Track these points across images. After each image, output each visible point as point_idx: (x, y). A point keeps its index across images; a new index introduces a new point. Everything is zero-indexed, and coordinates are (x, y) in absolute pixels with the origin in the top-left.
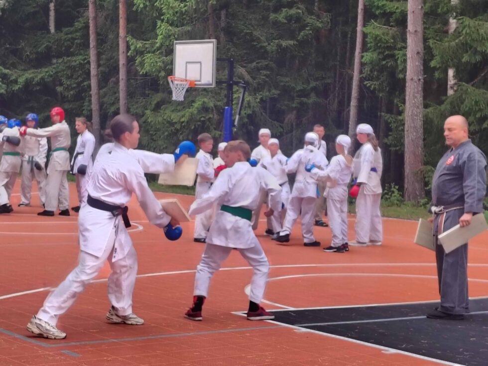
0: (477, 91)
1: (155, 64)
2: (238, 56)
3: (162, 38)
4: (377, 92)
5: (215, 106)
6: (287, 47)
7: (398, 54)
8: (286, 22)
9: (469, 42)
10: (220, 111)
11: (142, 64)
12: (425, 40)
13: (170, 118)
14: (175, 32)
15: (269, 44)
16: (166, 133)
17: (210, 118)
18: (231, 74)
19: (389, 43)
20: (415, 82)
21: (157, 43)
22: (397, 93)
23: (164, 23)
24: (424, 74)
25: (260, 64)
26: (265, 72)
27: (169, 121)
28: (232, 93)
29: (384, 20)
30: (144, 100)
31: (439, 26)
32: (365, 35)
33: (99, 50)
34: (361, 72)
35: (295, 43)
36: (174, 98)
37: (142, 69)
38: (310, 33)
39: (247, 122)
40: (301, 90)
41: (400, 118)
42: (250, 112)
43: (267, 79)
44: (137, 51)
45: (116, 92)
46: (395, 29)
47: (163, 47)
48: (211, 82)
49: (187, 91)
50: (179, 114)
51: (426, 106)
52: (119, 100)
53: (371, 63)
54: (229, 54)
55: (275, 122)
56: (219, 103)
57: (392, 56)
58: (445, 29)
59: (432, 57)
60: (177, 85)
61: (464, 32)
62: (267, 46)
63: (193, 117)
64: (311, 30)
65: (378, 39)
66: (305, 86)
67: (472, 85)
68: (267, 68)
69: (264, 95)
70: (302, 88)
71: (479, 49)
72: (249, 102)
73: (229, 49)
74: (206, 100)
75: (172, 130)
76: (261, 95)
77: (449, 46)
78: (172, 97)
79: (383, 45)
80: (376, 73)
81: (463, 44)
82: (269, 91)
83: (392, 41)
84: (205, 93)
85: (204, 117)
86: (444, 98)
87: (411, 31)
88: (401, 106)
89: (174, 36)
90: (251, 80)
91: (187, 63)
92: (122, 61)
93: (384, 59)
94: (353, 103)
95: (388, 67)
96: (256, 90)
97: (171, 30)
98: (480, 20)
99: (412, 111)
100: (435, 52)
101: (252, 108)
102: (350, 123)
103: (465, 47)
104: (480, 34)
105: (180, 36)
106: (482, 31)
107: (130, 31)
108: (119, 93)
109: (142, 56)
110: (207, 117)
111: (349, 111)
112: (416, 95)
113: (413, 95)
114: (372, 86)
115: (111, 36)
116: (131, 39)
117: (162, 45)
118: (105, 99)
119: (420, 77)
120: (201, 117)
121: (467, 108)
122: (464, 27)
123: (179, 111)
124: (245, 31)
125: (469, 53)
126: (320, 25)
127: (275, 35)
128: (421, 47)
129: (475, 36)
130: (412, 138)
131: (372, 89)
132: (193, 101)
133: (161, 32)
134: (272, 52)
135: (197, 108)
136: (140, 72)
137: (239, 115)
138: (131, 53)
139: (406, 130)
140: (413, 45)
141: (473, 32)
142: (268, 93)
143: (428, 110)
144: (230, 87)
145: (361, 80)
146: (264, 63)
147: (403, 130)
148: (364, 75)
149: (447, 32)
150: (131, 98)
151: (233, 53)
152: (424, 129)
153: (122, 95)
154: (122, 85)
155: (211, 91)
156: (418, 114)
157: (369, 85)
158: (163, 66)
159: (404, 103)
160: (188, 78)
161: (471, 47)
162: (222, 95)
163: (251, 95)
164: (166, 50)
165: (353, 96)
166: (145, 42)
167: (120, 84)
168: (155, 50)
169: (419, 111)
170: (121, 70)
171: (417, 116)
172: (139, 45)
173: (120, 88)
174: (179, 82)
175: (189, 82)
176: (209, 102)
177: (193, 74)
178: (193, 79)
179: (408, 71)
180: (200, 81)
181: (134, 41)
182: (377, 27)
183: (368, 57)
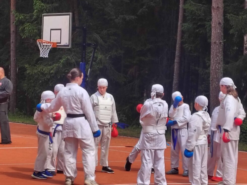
3: (37, 12)
6: (130, 20)
7: (207, 25)
11: (23, 30)
12: (225, 13)
13: (43, 71)
14: (47, 7)
16: (40, 82)
19: (201, 16)
20: (218, 45)
21: (34, 15)
24: (224, 39)
25: (110, 32)
26: (113, 37)
27: (42, 73)
30: (29, 57)
31: (237, 4)
32: (184, 10)
34: (182, 37)
35: (136, 17)
36: (41, 56)
37: (23, 35)
38: (146, 11)
41: (207, 71)
43: (115, 43)
45: (9, 52)
46: (205, 6)
48: (68, 44)
50: (49, 67)
51: (226, 63)
53: (188, 31)
55: (121, 74)
56: (79, 60)
57: (203, 26)
58: (241, 6)
59: (231, 27)
60: (43, 46)
62: (115, 19)
63: (60, 70)
65: (193, 13)
66: (143, 48)
68: (115, 34)
69: (112, 54)
70: (140, 49)
72: (101, 60)
74: (69, 57)
75: (44, 79)
76: (110, 54)
77: (242, 19)
79: (197, 18)
80: (192, 38)
82: (117, 51)
83: (203, 15)
86: (241, 56)
87: (214, 7)
88: (208, 62)
89: (46, 11)
90: (103, 43)
91: (51, 30)
92: (12, 29)
93: (197, 28)
95: (200, 34)
96: (107, 51)
97: (43, 6)
99: (215, 66)
100: (232, 23)
101: (103, 64)
102: (174, 75)
109: (23, 25)
111: (174, 66)
112: (218, 54)
113: (216, 55)
114: (189, 48)
116: (16, 13)
119: (221, 41)
120: (66, 70)
123: (50, 65)
124: (99, 8)
128: (221, 20)
130: (214, 86)
131: (189, 50)
132: (61, 58)
133: (36, 7)
134: (119, 23)
135: (63, 63)
136: (22, 37)
138: (16, 23)
140: (216, 17)
142: (115, 53)
143: (227, 65)
144: (84, 48)
145: (182, 43)
146: (113, 31)
147: (209, 80)
148: (184, 40)
149: (243, 8)
156: (220, 68)
157: (187, 47)
158: (38, 32)
159: (209, 60)
160: (51, 41)
163: (102, 54)
165: (176, 55)
166: (25, 15)
167: (11, 45)
168: (33, 21)
169: (220, 66)
170: (11, 35)
171: (218, 70)
172: (21, 17)
173: (11, 49)
174: (45, 44)
175: (52, 44)
176: (71, 59)
177: (55, 38)
178: (55, 42)
179: (212, 36)
180: (60, 43)
181: (18, 14)
182: (193, 5)
183: (186, 27)
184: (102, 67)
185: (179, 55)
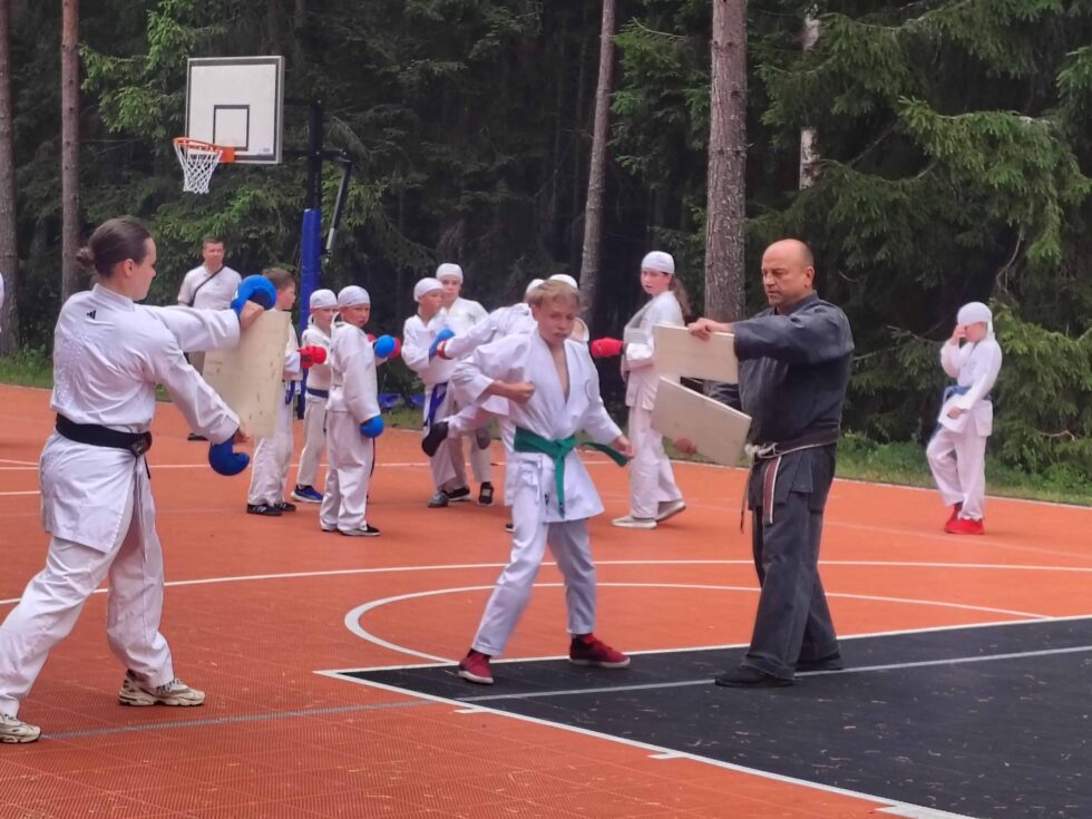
0: (863, 179)
1: (143, 111)
2: (333, 95)
3: (159, 51)
4: (643, 179)
5: (282, 207)
6: (444, 74)
7: (692, 95)
8: (442, 19)
9: (848, 70)
10: (294, 220)
11: (113, 109)
12: (751, 64)
13: (178, 235)
14: (190, 37)
15: (404, 69)
16: (169, 268)
17: (269, 234)
18: (318, 134)
19: (670, 69)
20: (728, 158)
21: (149, 61)
22: (688, 183)
23: (163, 18)
24: (748, 141)
25: (384, 113)
26: (394, 131)
27: (176, 241)
28: (320, 179)
29: (659, 19)
30: (119, 191)
31: (781, 34)
32: (617, 52)
33: (15, 77)
34: (608, 135)
35: (463, 66)
36: (187, 188)
37: (113, 123)
38: (496, 46)
39: (354, 244)
40: (475, 173)
41: (694, 238)
42: (360, 221)
43: (399, 148)
44: (102, 79)
45: (55, 172)
46: (684, 39)
47: (163, 72)
48: (271, 152)
49: (217, 171)
50: (197, 224)
51: (751, 212)
52: (60, 190)
53: (630, 115)
54: (314, 89)
55: (418, 245)
56: (289, 201)
57: (678, 100)
58: (795, 40)
59: (766, 103)
60: (194, 157)
61: (836, 47)
62: (397, 73)
63: (231, 230)
64: (496, 38)
65: (647, 60)
66: (485, 165)
67: (854, 167)
68: (398, 121)
69: (392, 182)
70: (477, 168)
71: (867, 86)
72: (358, 199)
73: (313, 79)
74: (259, 192)
75: (181, 261)
76: (386, 183)
77: (803, 79)
78: (183, 185)
79: (657, 75)
80: (641, 137)
81: (833, 74)
82: (405, 176)
83: (678, 65)
84: (256, 176)
85: (255, 231)
86: (791, 194)
87: (720, 44)
88: (698, 211)
89: (188, 47)
90: (362, 149)
91: (216, 107)
92: (68, 102)
93: (660, 106)
94: (592, 203)
95: (668, 124)
96: (373, 174)
97: (180, 34)
98: (872, 22)
99: (722, 222)
100: (773, 93)
101: (365, 212)
102: (585, 248)
103: (839, 81)
104: (872, 52)
105: (201, 46)
106: (875, 46)
107: (85, 35)
108: (61, 176)
109: (114, 91)
110: (264, 232)
111: (583, 222)
112: (730, 187)
113: (724, 189)
114: (634, 167)
115: (43, 46)
116: (89, 53)
117: (159, 67)
118: (28, 190)
119: (739, 148)
120: (249, 232)
121: (842, 218)
122: (836, 37)
123: (199, 217)
124: (348, 38)
125: (848, 92)
126: (518, 28)
127: (418, 47)
128: (740, 81)
129: (859, 56)
130: (719, 282)
131: (632, 173)
132: (232, 196)
133: (157, 37)
134: (411, 86)
135: (240, 211)
136: (109, 127)
137: (336, 227)
138: (89, 84)
139: (706, 264)
140: (723, 75)
141: (855, 48)
142: (400, 180)
143: (755, 221)
144: (315, 165)
145: (609, 154)
146: (393, 111)
147: (701, 265)
148: (615, 142)
149: (798, 47)
150: (89, 186)
151: (322, 88)
152: (746, 262)
153: (67, 180)
154: (67, 156)
155: (272, 173)
156: (735, 230)
157: (626, 163)
158: (160, 114)
159: (704, 203)
160: (217, 143)
161: (851, 81)
162: (296, 182)
163: (362, 184)
164: (168, 78)
165: (591, 188)
166: (119, 60)
167: (64, 153)
168: (144, 77)
169: (735, 223)
170: (64, 122)
171: (731, 234)
172: (108, 65)
173: (64, 165)
174: (199, 152)
175: (221, 152)
176: (267, 198)
177: (230, 133)
178: (230, 144)
179: (712, 133)
180: (246, 149)
181: (96, 57)
182: (645, 34)
183: (625, 101)
184: (362, 222)
185: (599, 189)
